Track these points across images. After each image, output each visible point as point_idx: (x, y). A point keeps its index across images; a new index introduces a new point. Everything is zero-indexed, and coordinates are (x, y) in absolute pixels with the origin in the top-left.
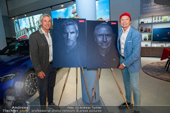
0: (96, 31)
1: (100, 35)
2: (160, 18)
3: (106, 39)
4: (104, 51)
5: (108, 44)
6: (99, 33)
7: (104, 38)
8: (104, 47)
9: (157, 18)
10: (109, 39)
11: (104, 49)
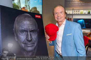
0: (16, 25)
1: (23, 31)
2: (78, 11)
3: (31, 37)
4: (30, 54)
5: (34, 43)
6: (20, 28)
7: (27, 35)
8: (30, 49)
9: (76, 11)
10: (35, 37)
11: (30, 51)
